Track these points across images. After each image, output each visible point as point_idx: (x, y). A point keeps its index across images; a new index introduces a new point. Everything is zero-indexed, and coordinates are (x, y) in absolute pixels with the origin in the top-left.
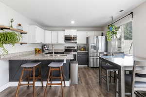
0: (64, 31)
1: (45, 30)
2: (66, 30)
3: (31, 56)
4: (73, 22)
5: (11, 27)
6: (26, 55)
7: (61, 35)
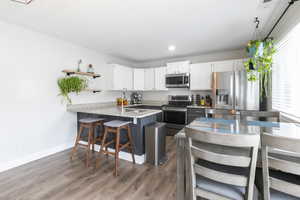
0: (165, 66)
1: (133, 67)
3: (111, 110)
4: (172, 48)
5: (79, 70)
6: (97, 108)
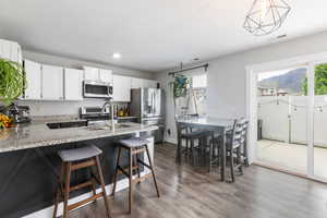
0: (81, 69)
2: (86, 68)
7: (75, 80)
